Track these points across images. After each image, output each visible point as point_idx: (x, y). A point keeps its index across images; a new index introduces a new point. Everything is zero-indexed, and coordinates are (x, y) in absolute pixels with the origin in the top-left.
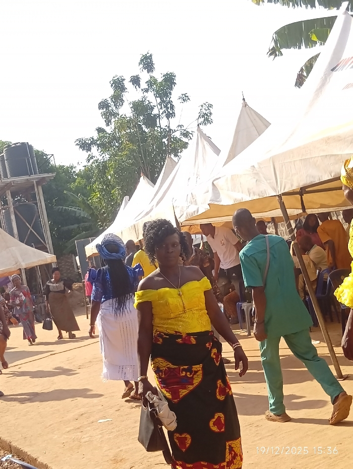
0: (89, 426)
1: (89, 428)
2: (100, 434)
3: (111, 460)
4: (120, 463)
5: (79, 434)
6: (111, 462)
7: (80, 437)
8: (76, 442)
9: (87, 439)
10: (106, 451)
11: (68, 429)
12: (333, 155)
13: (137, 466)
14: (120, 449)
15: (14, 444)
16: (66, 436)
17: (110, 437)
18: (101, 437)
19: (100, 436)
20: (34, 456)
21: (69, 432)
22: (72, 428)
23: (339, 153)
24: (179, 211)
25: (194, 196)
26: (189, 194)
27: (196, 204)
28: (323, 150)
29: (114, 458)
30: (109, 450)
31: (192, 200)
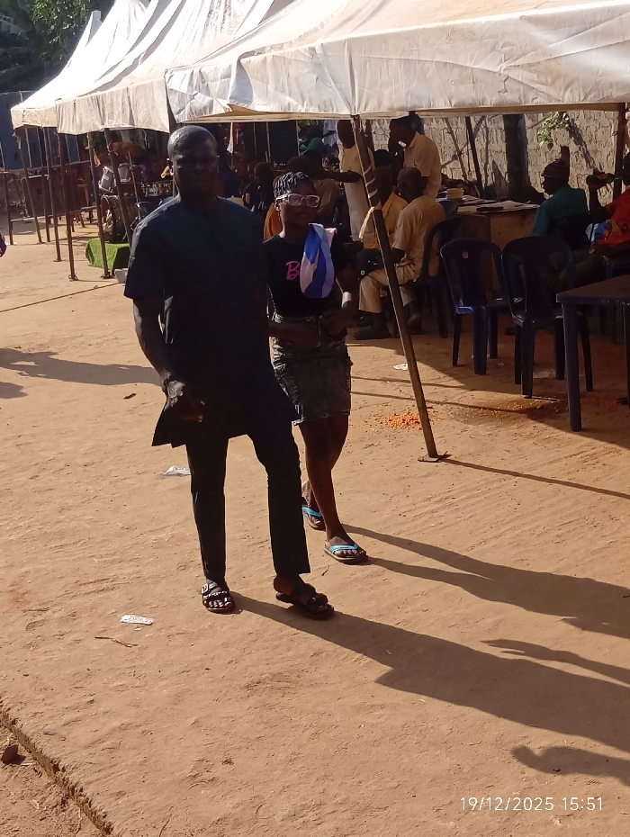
6: (5, 596)
12: (458, 66)
13: (49, 613)
14: (24, 570)
23: (468, 65)
24: (177, 100)
25: (205, 77)
26: (196, 71)
27: (208, 94)
28: (442, 52)
29: (12, 588)
30: (6, 567)
31: (201, 84)
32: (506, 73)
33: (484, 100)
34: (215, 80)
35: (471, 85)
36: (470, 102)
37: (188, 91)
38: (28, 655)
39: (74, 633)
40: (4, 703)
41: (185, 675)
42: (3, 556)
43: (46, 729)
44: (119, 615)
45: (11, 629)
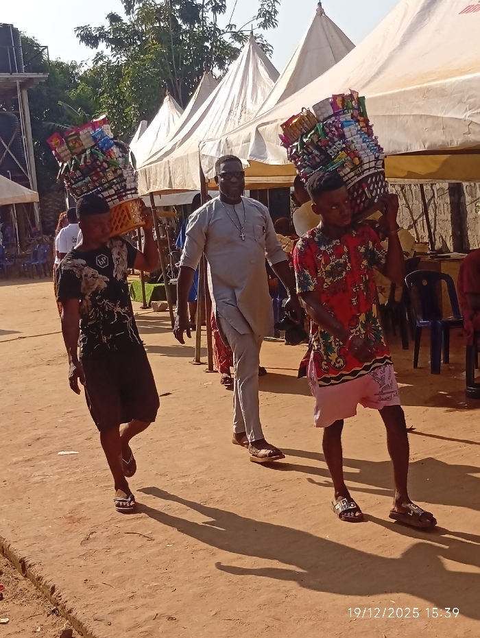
0: (45, 459)
1: (44, 462)
2: (58, 473)
3: (66, 517)
4: (76, 524)
5: (29, 469)
6: (65, 520)
7: (30, 474)
8: (23, 481)
9: (38, 479)
10: (61, 502)
11: (15, 460)
12: (431, 116)
13: (99, 533)
14: (80, 502)
16: (10, 470)
17: (70, 480)
18: (58, 479)
19: (57, 476)
21: (15, 463)
22: (21, 458)
23: (439, 115)
24: (207, 163)
25: (230, 143)
26: (223, 140)
28: (418, 107)
29: (70, 515)
30: (65, 500)
31: (226, 149)
32: (470, 119)
33: (452, 141)
34: (238, 145)
35: (442, 131)
36: (440, 143)
37: (216, 155)
38: (82, 562)
39: (118, 548)
40: (63, 597)
41: (207, 579)
42: (63, 492)
43: (96, 616)
44: (154, 536)
45: (69, 543)
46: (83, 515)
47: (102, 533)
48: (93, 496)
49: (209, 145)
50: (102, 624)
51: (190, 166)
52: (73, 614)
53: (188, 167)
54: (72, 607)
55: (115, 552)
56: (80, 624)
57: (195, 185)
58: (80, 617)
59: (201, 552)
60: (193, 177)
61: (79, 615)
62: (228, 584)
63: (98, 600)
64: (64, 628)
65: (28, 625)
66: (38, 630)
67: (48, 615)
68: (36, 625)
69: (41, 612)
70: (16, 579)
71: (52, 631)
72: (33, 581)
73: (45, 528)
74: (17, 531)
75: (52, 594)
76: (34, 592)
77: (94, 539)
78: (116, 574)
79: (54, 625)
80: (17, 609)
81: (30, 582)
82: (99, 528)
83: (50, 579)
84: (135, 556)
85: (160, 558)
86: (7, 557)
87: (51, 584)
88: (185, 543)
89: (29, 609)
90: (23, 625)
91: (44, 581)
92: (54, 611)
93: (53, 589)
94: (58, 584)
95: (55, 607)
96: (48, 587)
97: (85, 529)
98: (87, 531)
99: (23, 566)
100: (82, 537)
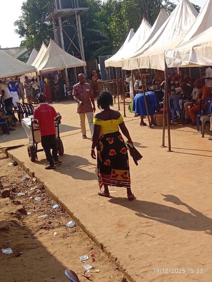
3: (117, 224)
4: (121, 227)
5: (98, 199)
6: (116, 226)
7: (98, 202)
8: (96, 205)
9: (102, 204)
10: (113, 216)
11: (91, 194)
13: (132, 232)
14: (121, 217)
15: (60, 199)
16: (90, 199)
17: (116, 205)
19: (110, 203)
20: (72, 211)
21: (92, 196)
22: (94, 194)
24: (168, 61)
25: (179, 53)
26: (176, 51)
27: (180, 59)
29: (118, 223)
30: (115, 216)
31: (178, 55)
34: (184, 54)
37: (173, 58)
38: (127, 247)
39: (141, 240)
40: (121, 263)
41: (181, 258)
42: (114, 212)
43: (136, 274)
44: (155, 235)
45: (120, 237)
46: (124, 223)
47: (133, 233)
48: (127, 214)
49: (169, 53)
50: (139, 278)
51: (159, 59)
52: (126, 271)
53: (158, 60)
54: (125, 268)
55: (140, 242)
56: (129, 277)
57: (161, 68)
58: (129, 273)
59: (177, 245)
60: (161, 64)
61: (129, 272)
62: (191, 261)
63: (136, 266)
64: (122, 277)
65: (107, 274)
66: (112, 277)
67: (115, 270)
68: (111, 274)
69: (112, 268)
70: (99, 251)
71: (118, 278)
72: (106, 254)
73: (108, 229)
74: (97, 230)
75: (116, 261)
76: (108, 259)
77: (130, 235)
78: (142, 254)
79: (118, 275)
80: (102, 266)
81: (105, 254)
82: (132, 230)
83: (114, 254)
84: (149, 245)
85: (159, 246)
86: (94, 241)
87: (115, 257)
88: (169, 240)
89: (106, 267)
90: (105, 274)
91: (112, 255)
92: (117, 269)
93: (116, 259)
94: (118, 257)
95: (117, 267)
96: (114, 258)
97: (126, 230)
98: (127, 231)
99: (102, 247)
100: (125, 234)
